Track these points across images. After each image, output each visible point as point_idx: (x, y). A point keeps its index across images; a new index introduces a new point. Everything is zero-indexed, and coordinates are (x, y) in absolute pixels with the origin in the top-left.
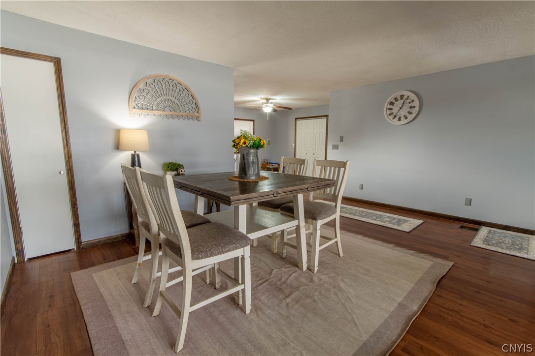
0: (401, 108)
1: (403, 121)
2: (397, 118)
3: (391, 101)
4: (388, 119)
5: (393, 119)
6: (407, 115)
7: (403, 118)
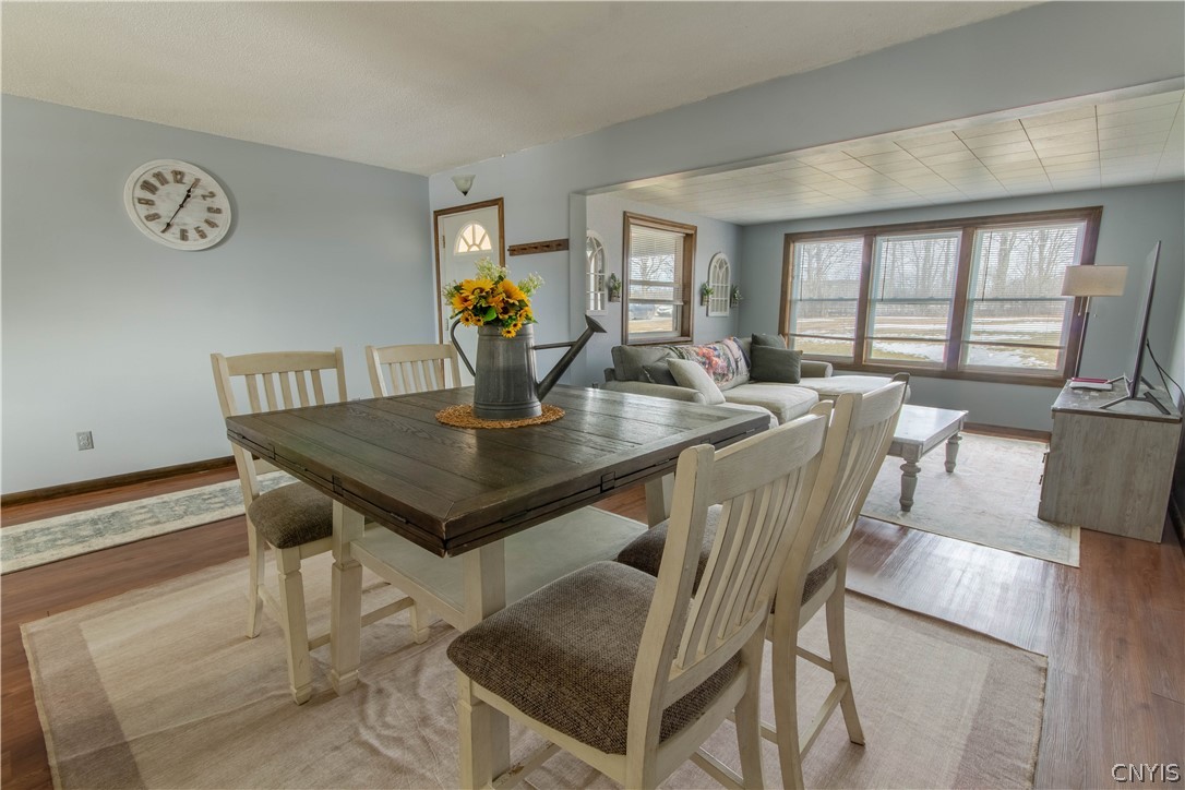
0: (181, 206)
1: (195, 243)
2: (175, 230)
3: (145, 178)
4: (145, 232)
5: (163, 232)
6: (205, 227)
7: (192, 234)
